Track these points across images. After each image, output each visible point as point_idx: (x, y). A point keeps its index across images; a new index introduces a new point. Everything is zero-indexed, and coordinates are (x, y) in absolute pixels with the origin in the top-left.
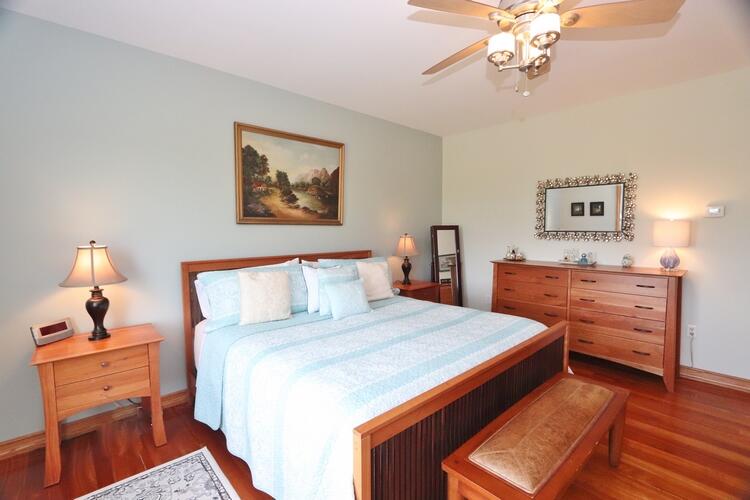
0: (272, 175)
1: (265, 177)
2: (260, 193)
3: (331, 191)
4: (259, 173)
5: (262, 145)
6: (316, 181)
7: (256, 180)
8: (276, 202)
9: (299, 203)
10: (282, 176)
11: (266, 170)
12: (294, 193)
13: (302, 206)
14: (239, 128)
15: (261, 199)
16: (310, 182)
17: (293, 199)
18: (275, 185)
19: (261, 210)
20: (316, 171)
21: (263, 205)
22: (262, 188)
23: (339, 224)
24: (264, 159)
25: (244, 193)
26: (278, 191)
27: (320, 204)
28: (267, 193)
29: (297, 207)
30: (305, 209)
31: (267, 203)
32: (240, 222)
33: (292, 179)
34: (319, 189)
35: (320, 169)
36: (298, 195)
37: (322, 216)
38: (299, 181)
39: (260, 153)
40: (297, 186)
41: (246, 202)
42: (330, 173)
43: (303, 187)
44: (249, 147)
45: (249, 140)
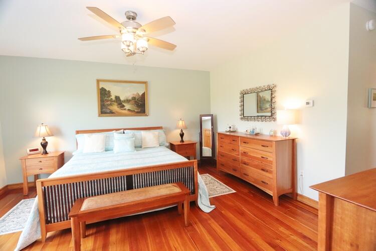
0: (113, 97)
1: (110, 98)
2: (108, 105)
3: (142, 102)
4: (107, 97)
5: (107, 87)
6: (134, 98)
7: (106, 100)
8: (115, 108)
9: (125, 107)
10: (117, 98)
11: (110, 96)
12: (123, 104)
13: (127, 109)
14: (98, 81)
15: (108, 107)
16: (131, 99)
17: (124, 106)
18: (114, 101)
19: (108, 111)
20: (134, 94)
21: (109, 109)
22: (109, 103)
23: (146, 115)
24: (109, 92)
25: (101, 105)
26: (116, 104)
27: (136, 107)
28: (111, 105)
29: (125, 109)
30: (129, 110)
31: (111, 108)
32: (99, 116)
33: (122, 99)
34: (135, 102)
35: (135, 93)
36: (125, 104)
37: (137, 112)
38: (125, 99)
39: (107, 89)
40: (125, 101)
41: (102, 108)
42: (141, 94)
43: (128, 101)
44: (102, 88)
45: (102, 85)
